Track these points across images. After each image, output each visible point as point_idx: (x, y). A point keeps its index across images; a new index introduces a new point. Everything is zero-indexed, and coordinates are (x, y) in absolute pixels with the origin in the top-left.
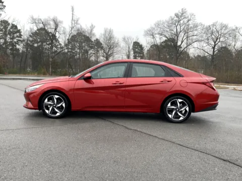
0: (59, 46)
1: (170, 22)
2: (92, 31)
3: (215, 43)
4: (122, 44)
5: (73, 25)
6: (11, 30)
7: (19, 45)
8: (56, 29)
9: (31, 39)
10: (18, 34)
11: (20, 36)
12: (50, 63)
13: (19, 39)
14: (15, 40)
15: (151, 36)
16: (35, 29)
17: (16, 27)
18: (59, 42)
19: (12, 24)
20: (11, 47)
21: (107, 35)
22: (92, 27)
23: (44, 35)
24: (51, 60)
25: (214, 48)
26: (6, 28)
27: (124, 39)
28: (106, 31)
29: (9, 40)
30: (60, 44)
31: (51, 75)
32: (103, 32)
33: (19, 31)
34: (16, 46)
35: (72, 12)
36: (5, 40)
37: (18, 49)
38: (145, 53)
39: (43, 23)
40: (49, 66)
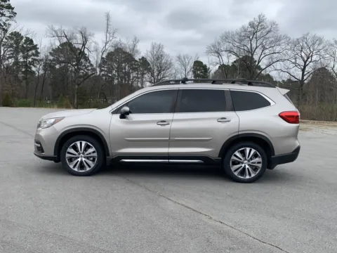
0: (90, 68)
1: (243, 34)
2: (134, 46)
3: (305, 62)
4: (177, 65)
5: (108, 39)
6: (25, 45)
7: (35, 66)
8: (84, 45)
9: (51, 58)
10: (34, 51)
11: (37, 54)
12: (76, 91)
13: (36, 58)
14: (30, 60)
15: (216, 55)
16: (58, 44)
17: (31, 41)
18: (90, 62)
19: (26, 38)
20: (24, 70)
21: (155, 53)
23: (70, 52)
24: (77, 87)
25: (303, 70)
26: (17, 42)
27: (179, 58)
28: (153, 48)
29: (22, 60)
30: (92, 65)
31: (77, 108)
32: (149, 48)
33: (35, 47)
34: (30, 68)
35: (106, 22)
36: (16, 59)
37: (34, 72)
39: (66, 37)
40: (74, 95)
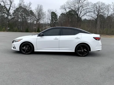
2: (30, 5)
3: (98, 13)
8: (11, 5)
12: (7, 24)
15: (64, 9)
21: (39, 8)
22: (30, 4)
24: (8, 22)
25: (97, 16)
28: (38, 6)
31: (8, 31)
38: (58, 18)
39: (3, 1)
40: (6, 26)
